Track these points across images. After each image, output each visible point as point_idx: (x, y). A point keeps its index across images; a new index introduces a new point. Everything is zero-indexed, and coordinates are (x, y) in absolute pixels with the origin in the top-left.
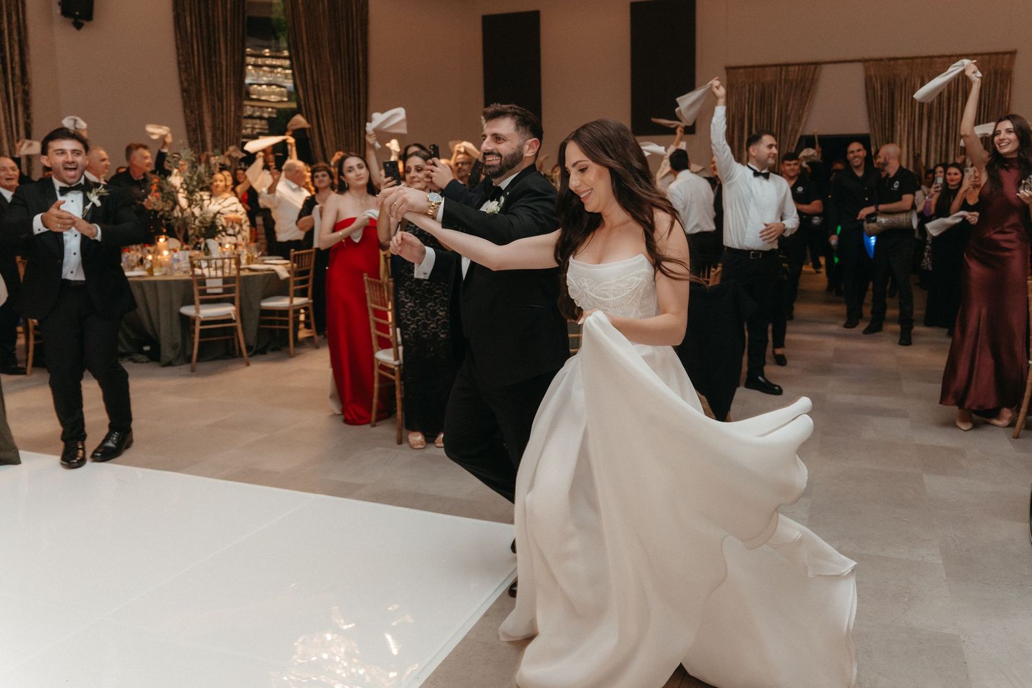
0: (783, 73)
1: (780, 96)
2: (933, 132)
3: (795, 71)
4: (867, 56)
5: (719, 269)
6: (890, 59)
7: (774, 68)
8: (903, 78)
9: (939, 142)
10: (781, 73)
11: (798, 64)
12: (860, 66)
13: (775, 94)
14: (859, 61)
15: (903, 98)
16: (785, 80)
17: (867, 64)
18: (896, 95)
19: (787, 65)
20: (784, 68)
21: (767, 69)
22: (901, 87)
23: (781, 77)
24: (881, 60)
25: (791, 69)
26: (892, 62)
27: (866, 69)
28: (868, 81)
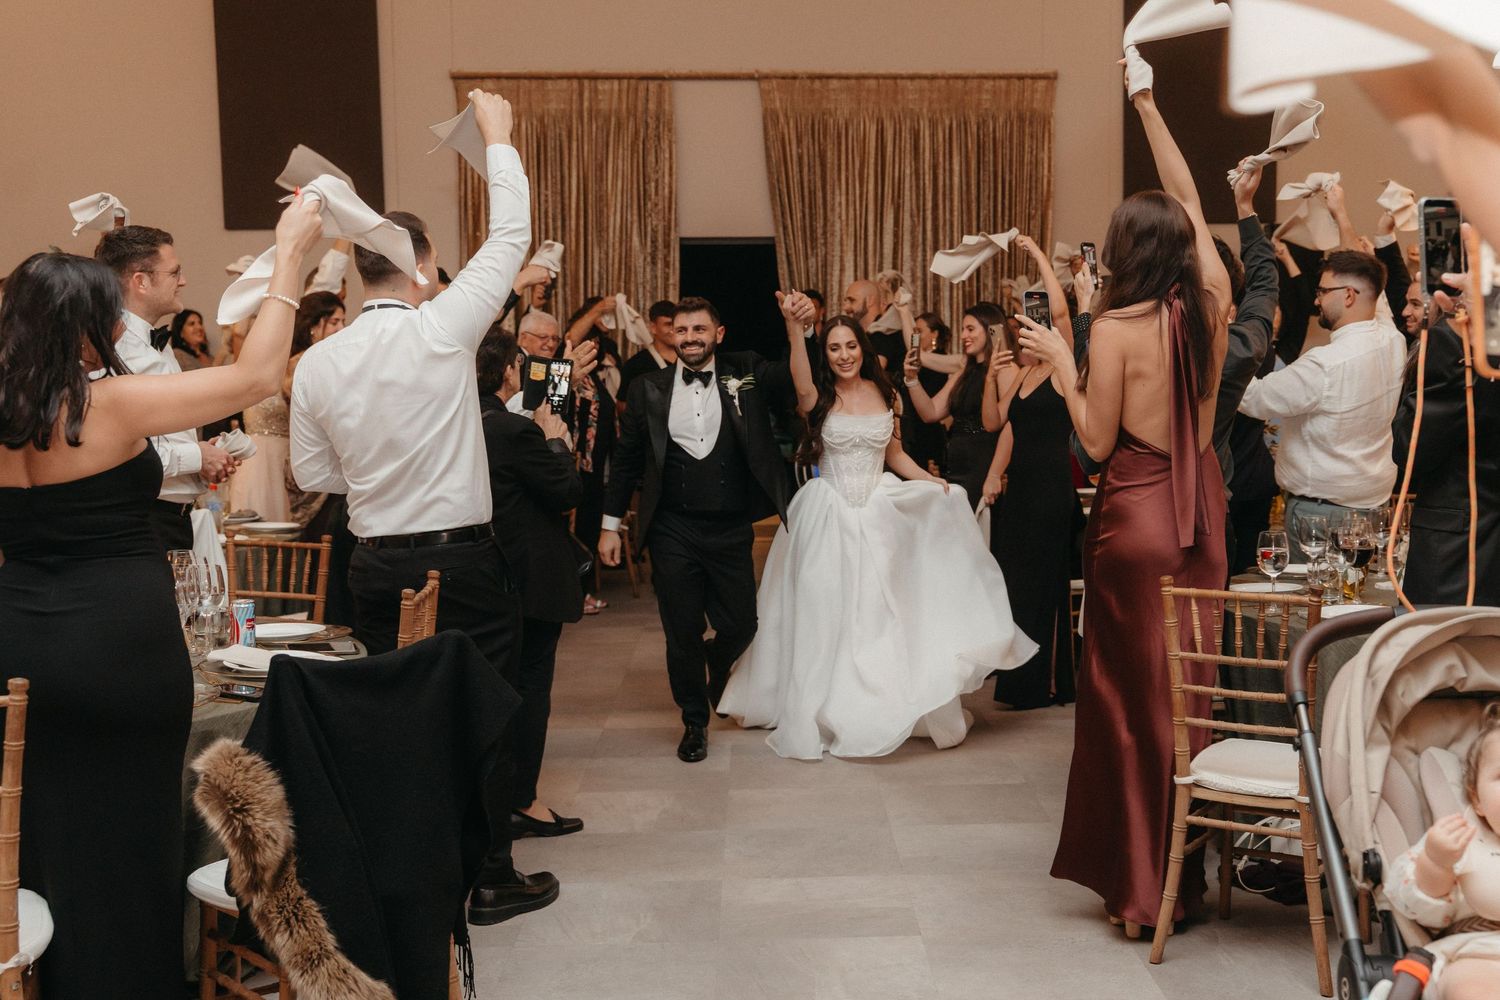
0: (586, 94)
1: (580, 149)
2: (907, 237)
3: (612, 90)
4: (765, 69)
5: (432, 584)
6: (812, 77)
7: (564, 83)
8: (842, 122)
9: (920, 259)
10: (581, 95)
11: (619, 78)
12: (751, 87)
13: (570, 142)
14: (750, 77)
15: (843, 161)
16: (590, 111)
17: (765, 85)
18: (829, 154)
19: (594, 77)
20: (586, 83)
21: (550, 84)
22: (839, 137)
23: (582, 104)
24: (794, 77)
25: (603, 86)
26: (817, 84)
27: (764, 95)
28: (769, 118)
